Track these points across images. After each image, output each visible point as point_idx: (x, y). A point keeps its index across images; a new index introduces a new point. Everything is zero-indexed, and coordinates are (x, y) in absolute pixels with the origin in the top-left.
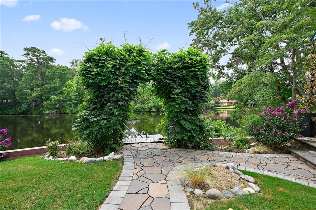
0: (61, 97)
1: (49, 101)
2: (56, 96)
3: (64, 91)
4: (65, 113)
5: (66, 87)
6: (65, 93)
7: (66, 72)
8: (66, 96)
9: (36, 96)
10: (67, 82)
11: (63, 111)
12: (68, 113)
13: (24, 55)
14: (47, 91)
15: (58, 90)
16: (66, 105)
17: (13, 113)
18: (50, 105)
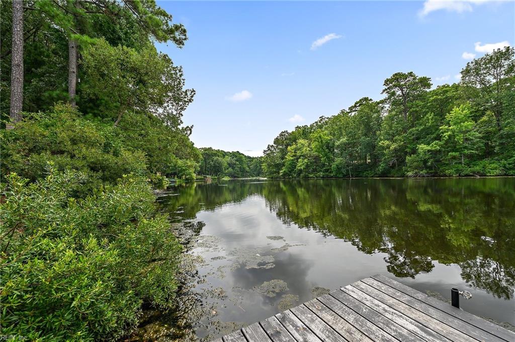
0: (435, 146)
1: (415, 155)
2: (428, 144)
3: (443, 133)
4: (445, 176)
5: (448, 124)
6: (444, 137)
7: (449, 94)
8: (447, 142)
9: (395, 148)
10: (450, 114)
11: (441, 171)
12: (450, 176)
13: (384, 91)
14: (412, 137)
15: (433, 133)
16: (446, 160)
17: (372, 175)
18: (418, 161)
